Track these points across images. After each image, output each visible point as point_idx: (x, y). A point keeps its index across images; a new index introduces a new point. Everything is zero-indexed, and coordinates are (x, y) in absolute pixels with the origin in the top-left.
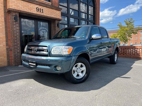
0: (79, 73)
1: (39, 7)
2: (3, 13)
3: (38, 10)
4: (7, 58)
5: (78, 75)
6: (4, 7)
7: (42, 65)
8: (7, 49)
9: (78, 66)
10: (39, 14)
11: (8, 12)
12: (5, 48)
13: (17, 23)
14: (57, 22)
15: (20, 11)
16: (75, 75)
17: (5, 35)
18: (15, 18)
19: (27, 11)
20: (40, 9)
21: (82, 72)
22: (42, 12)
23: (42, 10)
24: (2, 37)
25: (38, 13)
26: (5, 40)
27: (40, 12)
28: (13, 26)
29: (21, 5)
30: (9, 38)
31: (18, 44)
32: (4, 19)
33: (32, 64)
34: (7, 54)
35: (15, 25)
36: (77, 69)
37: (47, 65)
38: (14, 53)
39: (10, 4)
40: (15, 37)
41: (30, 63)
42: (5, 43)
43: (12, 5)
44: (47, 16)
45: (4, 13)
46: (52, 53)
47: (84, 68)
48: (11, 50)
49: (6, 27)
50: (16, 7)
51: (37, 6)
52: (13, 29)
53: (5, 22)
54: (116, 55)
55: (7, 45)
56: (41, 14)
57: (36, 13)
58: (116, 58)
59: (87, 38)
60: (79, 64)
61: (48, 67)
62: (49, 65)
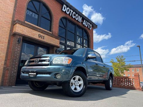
0: (77, 87)
1: (41, 34)
2: (8, 36)
3: (40, 36)
4: (2, 78)
6: (10, 30)
7: (42, 73)
8: (4, 68)
9: (76, 78)
11: (14, 35)
12: (2, 68)
13: (19, 45)
14: (55, 48)
15: (24, 35)
16: (73, 88)
17: (5, 55)
18: (18, 40)
19: (31, 36)
20: (42, 36)
21: (80, 86)
22: (43, 38)
23: (44, 37)
24: (2, 56)
25: (40, 39)
26: (4, 59)
27: (42, 38)
28: (15, 47)
29: (26, 31)
30: (9, 58)
31: (16, 64)
32: (8, 40)
33: (33, 74)
34: (3, 73)
35: (17, 46)
36: (75, 82)
37: (47, 73)
38: (11, 72)
39: (16, 29)
40: (15, 57)
41: (30, 74)
42: (3, 62)
43: (19, 29)
44: (47, 42)
45: (9, 35)
46: (53, 63)
47: (81, 82)
48: (8, 70)
49: (8, 48)
50: (21, 32)
51: (39, 33)
52: (14, 50)
53: (8, 43)
54: (111, 81)
55: (5, 64)
56: (43, 40)
57: (37, 38)
58: (111, 84)
59: (84, 56)
60: (77, 77)
61: (48, 75)
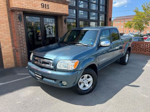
1: (44, 3)
2: (6, 13)
3: (44, 6)
4: (14, 60)
5: (84, 86)
6: (7, 5)
7: (48, 78)
8: (14, 50)
10: (45, 10)
11: (12, 11)
12: (12, 50)
13: (22, 23)
14: (64, 18)
15: (24, 9)
17: (10, 36)
18: (19, 17)
19: (32, 9)
20: (45, 5)
21: (89, 83)
22: (47, 8)
23: (48, 5)
24: (7, 38)
26: (11, 40)
27: (46, 8)
28: (18, 26)
29: (25, 3)
30: (15, 39)
31: (24, 45)
32: (7, 18)
33: (38, 76)
34: (14, 55)
35: (20, 25)
36: (84, 80)
37: (52, 79)
38: (21, 54)
39: (13, 3)
40: (21, 37)
41: (36, 75)
42: (10, 44)
44: (54, 11)
45: (8, 12)
47: (91, 79)
48: (17, 51)
49: (11, 28)
50: (20, 5)
51: (42, 2)
52: (18, 29)
53: (9, 22)
54: (127, 55)
55: (13, 45)
56: (47, 10)
57: (41, 10)
58: (127, 58)
59: (95, 45)
62: (55, 80)
